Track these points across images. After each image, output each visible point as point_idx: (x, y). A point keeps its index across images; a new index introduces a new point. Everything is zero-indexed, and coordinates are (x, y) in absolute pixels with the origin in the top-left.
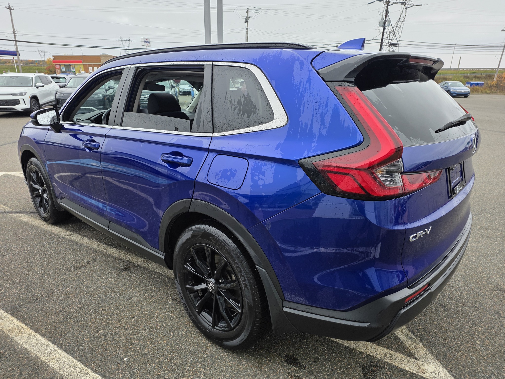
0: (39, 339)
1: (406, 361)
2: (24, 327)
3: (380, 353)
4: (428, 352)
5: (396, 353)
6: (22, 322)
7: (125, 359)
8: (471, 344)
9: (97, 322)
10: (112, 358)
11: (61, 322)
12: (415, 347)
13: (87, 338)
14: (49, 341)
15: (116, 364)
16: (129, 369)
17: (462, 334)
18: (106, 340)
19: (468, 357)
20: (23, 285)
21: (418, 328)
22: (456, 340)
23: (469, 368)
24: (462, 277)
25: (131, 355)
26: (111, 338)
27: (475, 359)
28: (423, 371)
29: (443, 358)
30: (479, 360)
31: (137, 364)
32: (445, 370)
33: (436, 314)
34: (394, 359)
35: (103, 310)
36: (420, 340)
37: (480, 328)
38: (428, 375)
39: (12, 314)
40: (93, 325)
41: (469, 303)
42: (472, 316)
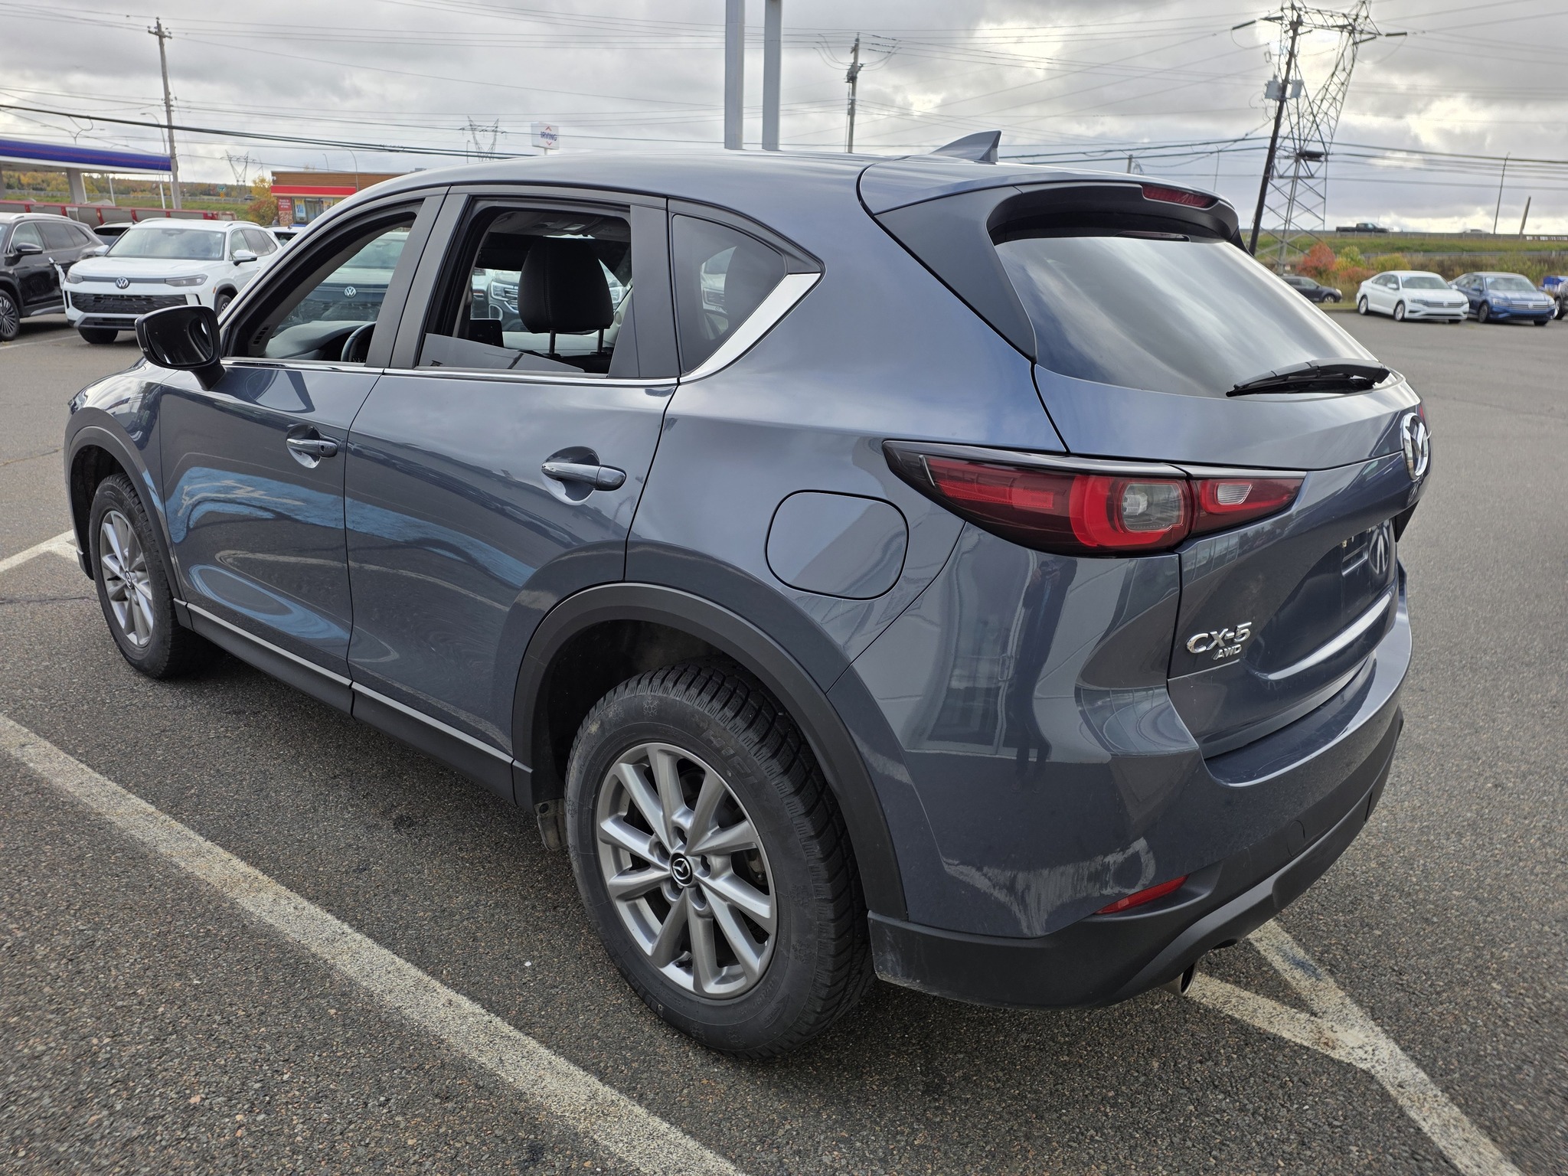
0: (300, 906)
1: (1285, 1016)
2: (260, 877)
3: (1213, 994)
4: (1348, 1001)
5: (1259, 997)
6: (256, 865)
7: (528, 964)
8: (1476, 988)
9: (448, 877)
10: (494, 959)
11: (354, 871)
12: (1314, 987)
13: (425, 912)
14: (328, 911)
15: (504, 974)
16: (537, 986)
17: (1453, 965)
18: (473, 918)
19: (1462, 1018)
20: (245, 779)
21: (1326, 942)
22: (1434, 978)
23: (1462, 1046)
24: (1469, 825)
25: (541, 957)
26: (488, 915)
27: (1481, 1023)
28: (1330, 1044)
29: (1390, 1018)
30: (1492, 1027)
31: (560, 977)
32: (1392, 1045)
33: (1380, 913)
34: (1250, 1009)
35: (461, 849)
36: (1330, 970)
37: (1506, 954)
38: (1343, 1053)
39: (225, 846)
40: (438, 883)
41: (1481, 891)
42: (1485, 922)
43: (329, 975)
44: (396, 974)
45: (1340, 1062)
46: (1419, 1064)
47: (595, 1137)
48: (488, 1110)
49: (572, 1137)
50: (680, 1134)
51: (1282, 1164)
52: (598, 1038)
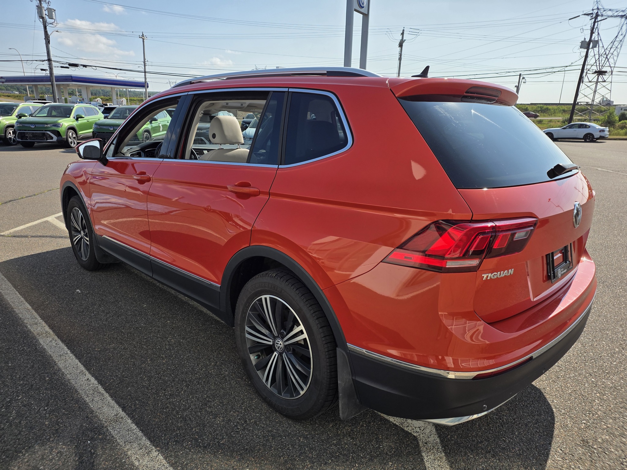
0: (58, 343)
2: (51, 333)
6: (51, 328)
13: (98, 349)
14: (66, 346)
31: (130, 374)
35: (123, 329)
39: (46, 322)
43: (54, 367)
44: (76, 368)
45: (407, 432)
46: (439, 437)
47: (109, 428)
48: (78, 415)
49: (101, 427)
50: (138, 430)
51: (357, 465)
52: (130, 395)
